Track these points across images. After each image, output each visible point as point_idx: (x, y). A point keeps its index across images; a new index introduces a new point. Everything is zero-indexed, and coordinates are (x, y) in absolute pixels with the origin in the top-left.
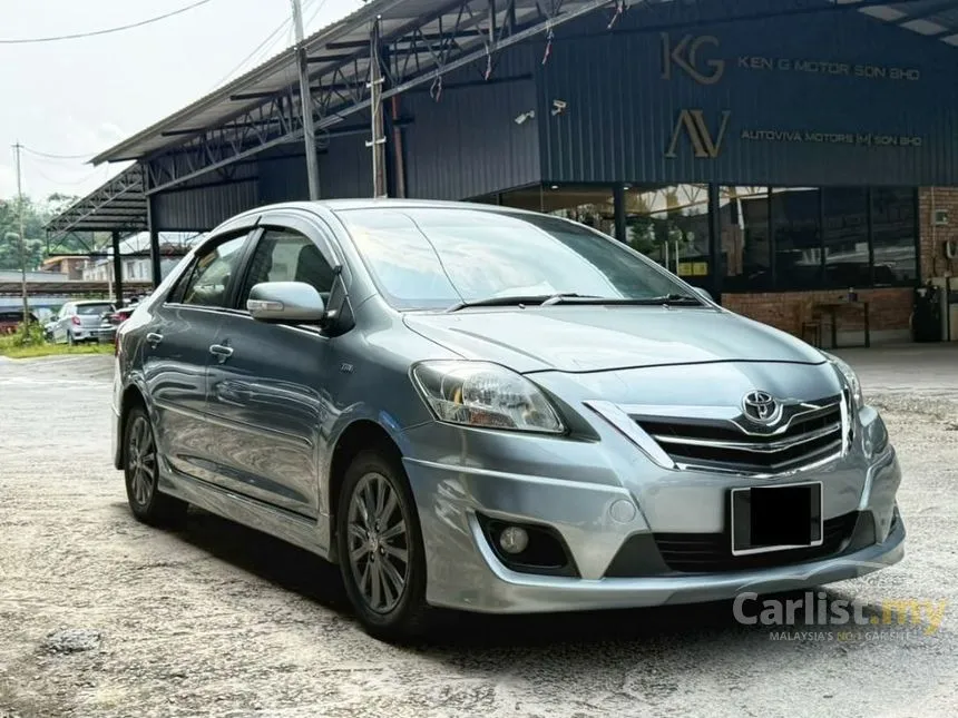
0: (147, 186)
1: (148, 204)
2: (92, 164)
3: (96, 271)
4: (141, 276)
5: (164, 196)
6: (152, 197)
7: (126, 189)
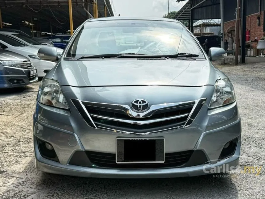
0: (191, 7)
1: (191, 12)
2: (178, 2)
3: (197, 30)
4: (208, 31)
5: (195, 10)
6: (192, 10)
7: (187, 8)
